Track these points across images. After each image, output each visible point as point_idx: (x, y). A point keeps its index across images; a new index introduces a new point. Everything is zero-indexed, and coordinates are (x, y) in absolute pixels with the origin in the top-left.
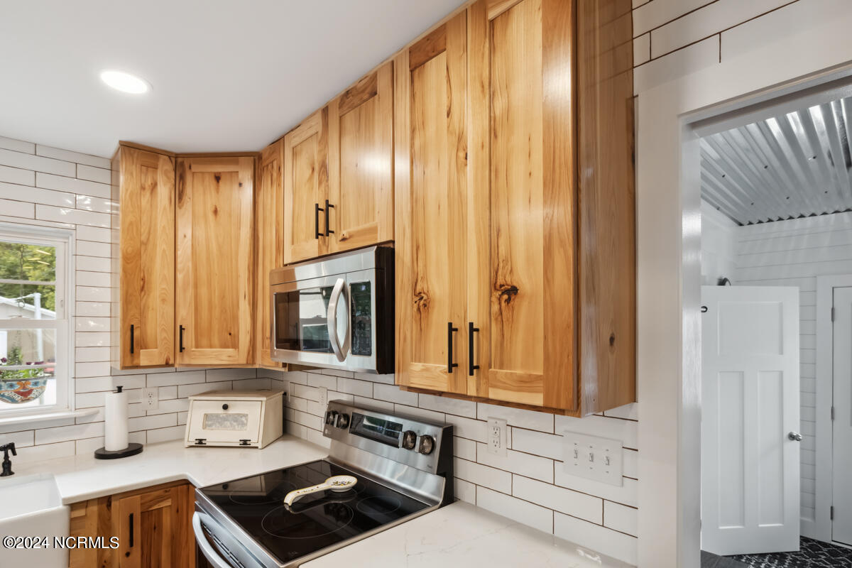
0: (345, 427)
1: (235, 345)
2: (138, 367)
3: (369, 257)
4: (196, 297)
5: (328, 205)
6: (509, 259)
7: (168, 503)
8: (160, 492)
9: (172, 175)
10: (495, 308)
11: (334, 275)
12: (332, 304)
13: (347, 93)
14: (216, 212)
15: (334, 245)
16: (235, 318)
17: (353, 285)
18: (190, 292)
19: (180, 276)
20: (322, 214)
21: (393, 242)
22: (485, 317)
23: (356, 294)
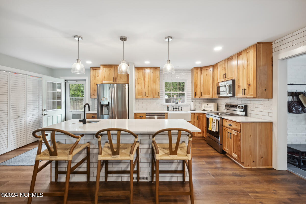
0: (228, 107)
1: (210, 95)
2: (196, 98)
3: (231, 81)
4: (204, 88)
5: (225, 74)
6: (249, 81)
7: (201, 116)
8: (200, 114)
9: (200, 70)
10: (248, 87)
11: (227, 84)
12: (226, 88)
13: (228, 58)
14: (207, 75)
15: (227, 79)
16: (210, 91)
17: (229, 85)
18: (203, 87)
19: (201, 85)
20: (224, 75)
21: (235, 79)
22: (247, 88)
23: (230, 86)
